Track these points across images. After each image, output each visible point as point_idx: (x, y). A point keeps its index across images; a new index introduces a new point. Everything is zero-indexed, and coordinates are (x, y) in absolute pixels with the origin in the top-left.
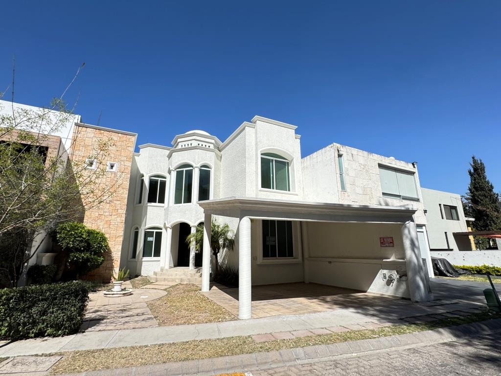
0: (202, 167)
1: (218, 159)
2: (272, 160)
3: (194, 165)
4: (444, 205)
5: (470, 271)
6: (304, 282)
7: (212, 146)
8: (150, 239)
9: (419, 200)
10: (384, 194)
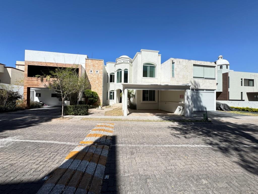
0: (125, 70)
1: (131, 66)
2: (148, 66)
3: (122, 69)
4: (244, 79)
5: (239, 110)
6: (158, 109)
7: (129, 62)
8: (111, 94)
9: (215, 79)
10: (194, 77)
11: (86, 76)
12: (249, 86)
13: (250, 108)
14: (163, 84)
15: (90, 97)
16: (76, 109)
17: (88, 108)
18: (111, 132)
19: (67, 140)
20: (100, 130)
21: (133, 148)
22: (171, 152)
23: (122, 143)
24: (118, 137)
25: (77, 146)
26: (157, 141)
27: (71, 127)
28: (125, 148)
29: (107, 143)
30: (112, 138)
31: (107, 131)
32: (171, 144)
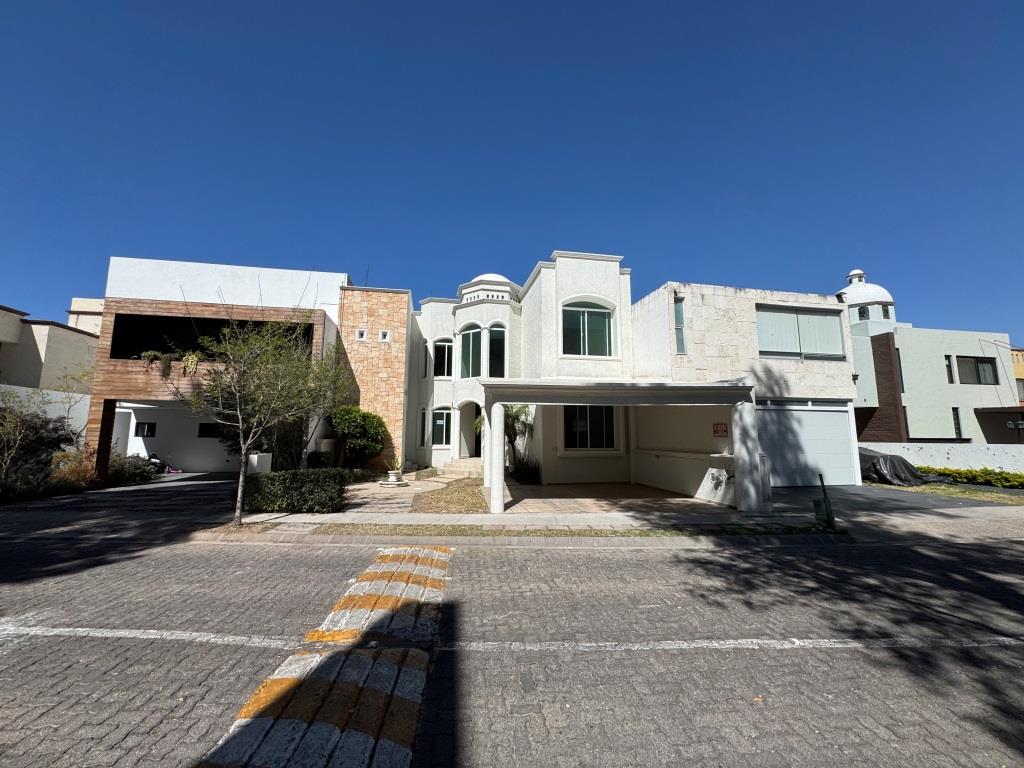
0: (493, 326)
1: (515, 313)
2: (584, 312)
3: (482, 326)
4: (958, 357)
6: (629, 483)
7: (507, 297)
8: (439, 422)
9: (845, 357)
10: (761, 353)
11: (340, 353)
12: (980, 382)
13: (998, 471)
14: (643, 382)
15: (354, 436)
16: (294, 486)
17: (343, 481)
18: (436, 584)
19: (251, 626)
20: (391, 577)
21: (529, 658)
22: (695, 676)
23: (484, 638)
24: (466, 607)
25: (293, 653)
26: (631, 624)
27: (270, 566)
28: (498, 659)
29: (419, 639)
30: (440, 615)
31: (419, 583)
32: (693, 638)
